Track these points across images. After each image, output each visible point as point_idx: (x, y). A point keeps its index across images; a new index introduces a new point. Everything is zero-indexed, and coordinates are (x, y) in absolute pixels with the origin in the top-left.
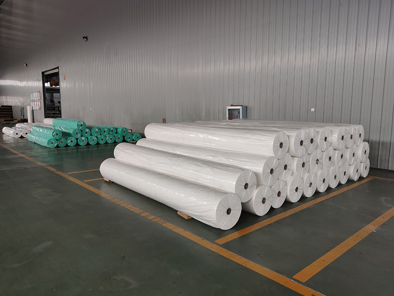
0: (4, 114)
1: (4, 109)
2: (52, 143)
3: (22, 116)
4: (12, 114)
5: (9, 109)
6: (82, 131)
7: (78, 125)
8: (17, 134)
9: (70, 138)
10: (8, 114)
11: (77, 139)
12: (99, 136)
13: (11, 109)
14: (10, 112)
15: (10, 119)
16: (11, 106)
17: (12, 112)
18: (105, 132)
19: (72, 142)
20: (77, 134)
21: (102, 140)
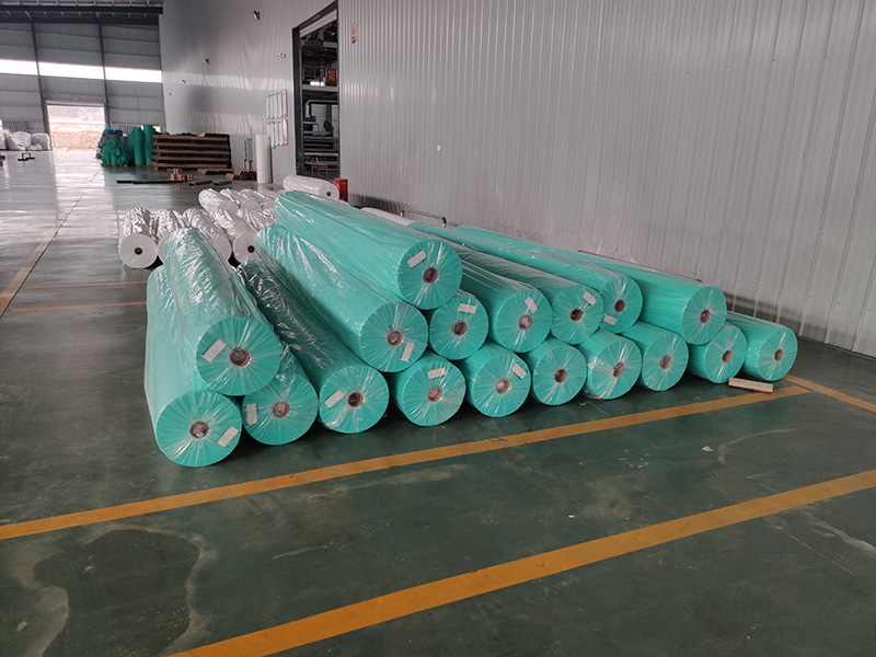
0: (211, 156)
1: (212, 142)
2: (201, 429)
3: (248, 163)
4: (229, 157)
5: (222, 143)
6: (427, 314)
7: (405, 274)
8: (139, 251)
9: (345, 371)
10: (221, 156)
11: (391, 378)
12: (541, 353)
13: (228, 143)
14: (225, 150)
15: (224, 168)
16: (228, 136)
17: (230, 150)
18: (576, 314)
19: (354, 400)
20: (394, 339)
21: (559, 377)
